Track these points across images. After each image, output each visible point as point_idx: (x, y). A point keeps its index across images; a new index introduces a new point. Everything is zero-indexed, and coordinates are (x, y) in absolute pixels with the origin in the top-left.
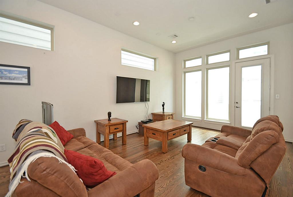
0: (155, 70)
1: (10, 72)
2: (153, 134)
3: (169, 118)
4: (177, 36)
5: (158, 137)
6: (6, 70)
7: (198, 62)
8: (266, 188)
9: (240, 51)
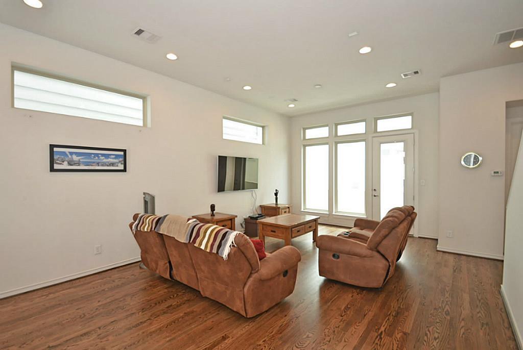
0: (263, 144)
1: (107, 156)
2: (272, 231)
3: (285, 212)
4: (297, 101)
5: (280, 235)
6: (103, 155)
7: (323, 132)
8: (390, 266)
9: (378, 121)
